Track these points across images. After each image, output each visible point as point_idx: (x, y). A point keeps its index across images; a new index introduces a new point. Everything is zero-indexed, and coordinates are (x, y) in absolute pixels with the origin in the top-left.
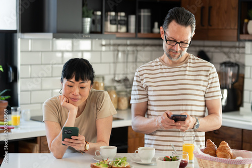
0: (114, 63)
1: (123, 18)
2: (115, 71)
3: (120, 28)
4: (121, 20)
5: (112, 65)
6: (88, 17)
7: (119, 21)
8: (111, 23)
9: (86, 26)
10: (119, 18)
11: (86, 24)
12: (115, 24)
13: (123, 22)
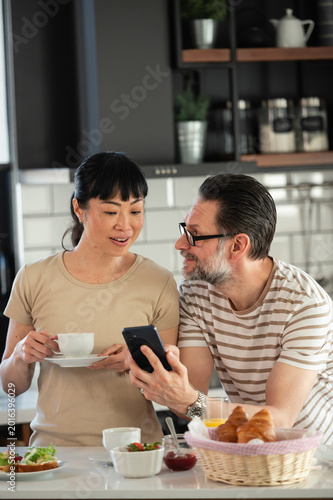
0: (303, 233)
1: (314, 113)
2: (307, 254)
3: (310, 140)
4: (309, 119)
5: (298, 239)
6: (192, 118)
7: (303, 120)
8: (276, 130)
9: (190, 144)
10: (305, 113)
11: (190, 137)
12: (288, 130)
13: (315, 124)
